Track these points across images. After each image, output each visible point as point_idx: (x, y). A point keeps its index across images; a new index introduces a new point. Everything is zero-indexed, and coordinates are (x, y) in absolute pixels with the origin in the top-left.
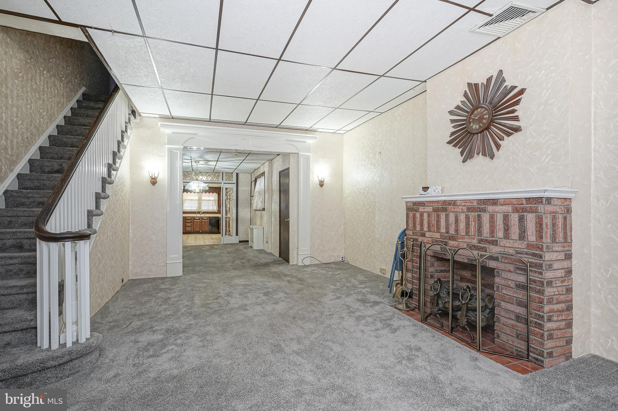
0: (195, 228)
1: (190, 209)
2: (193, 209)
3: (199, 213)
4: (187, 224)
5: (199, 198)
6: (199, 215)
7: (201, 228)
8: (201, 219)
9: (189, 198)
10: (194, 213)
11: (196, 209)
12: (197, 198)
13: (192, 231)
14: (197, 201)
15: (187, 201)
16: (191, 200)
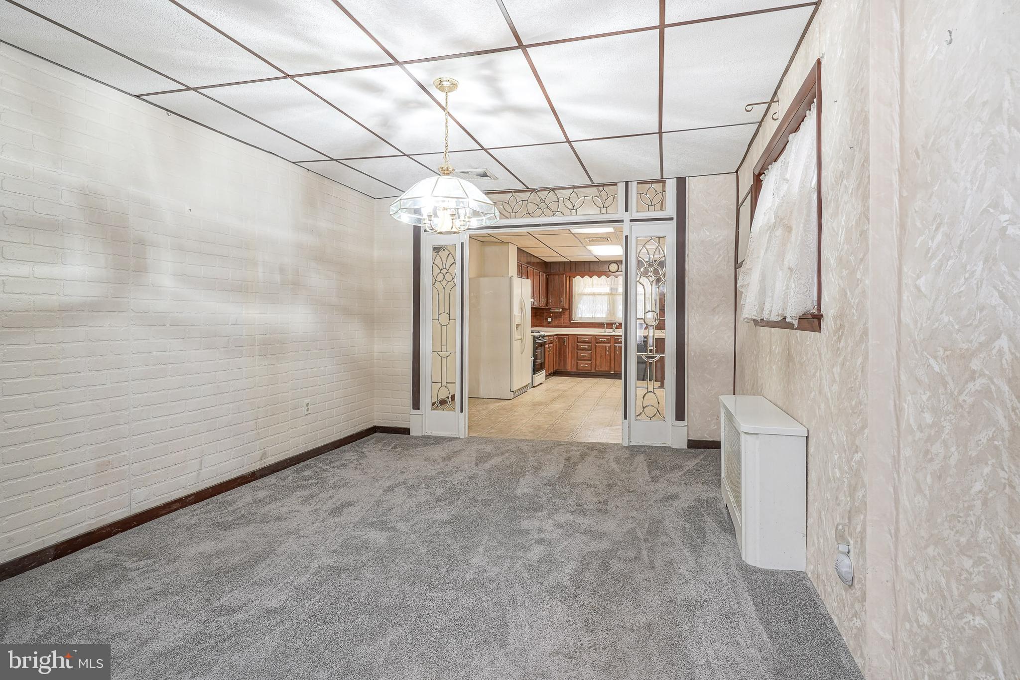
0: (598, 363)
1: (590, 315)
2: (598, 315)
3: (610, 325)
4: (582, 354)
5: (611, 289)
6: (609, 332)
7: (612, 365)
8: (612, 341)
9: (588, 290)
10: (600, 325)
11: (604, 316)
12: (607, 290)
13: (593, 371)
14: (606, 297)
15: (585, 297)
16: (594, 294)
